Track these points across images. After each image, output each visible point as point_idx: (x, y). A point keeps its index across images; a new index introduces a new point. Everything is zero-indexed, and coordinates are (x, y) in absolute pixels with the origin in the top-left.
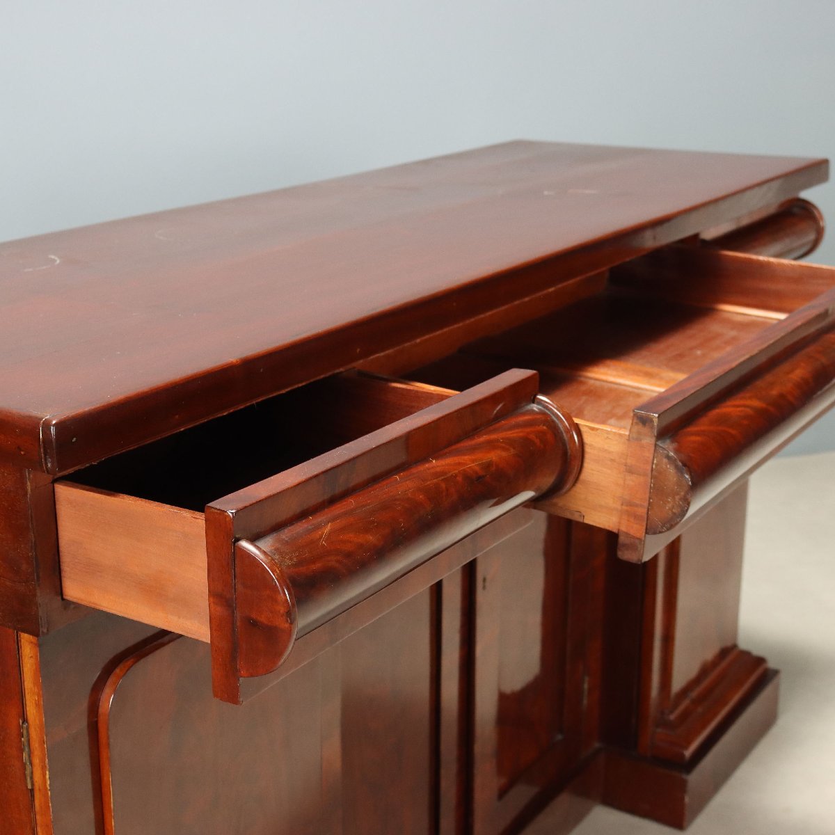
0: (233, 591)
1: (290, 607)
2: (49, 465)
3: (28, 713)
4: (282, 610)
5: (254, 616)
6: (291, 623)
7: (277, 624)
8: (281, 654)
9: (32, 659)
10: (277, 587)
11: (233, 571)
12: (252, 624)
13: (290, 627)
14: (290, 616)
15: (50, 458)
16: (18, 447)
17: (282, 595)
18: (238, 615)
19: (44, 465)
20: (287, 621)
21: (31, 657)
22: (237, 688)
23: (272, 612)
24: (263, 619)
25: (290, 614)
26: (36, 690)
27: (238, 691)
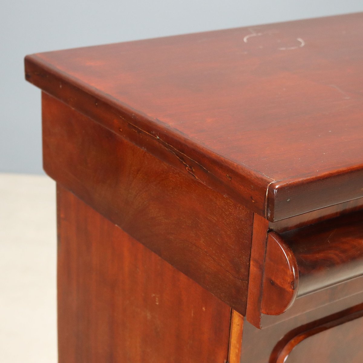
0: (264, 260)
1: (294, 280)
2: (269, 215)
3: (231, 358)
4: (289, 280)
5: (273, 279)
6: (294, 289)
7: (285, 287)
8: (286, 306)
9: (238, 326)
10: (288, 265)
11: (265, 249)
12: (273, 283)
13: (292, 291)
14: (293, 284)
15: (270, 210)
16: (251, 197)
17: (290, 270)
18: (265, 276)
19: (266, 213)
20: (291, 288)
21: (238, 325)
22: (259, 319)
23: (283, 279)
24: (278, 282)
25: (294, 283)
26: (238, 346)
27: (260, 321)
